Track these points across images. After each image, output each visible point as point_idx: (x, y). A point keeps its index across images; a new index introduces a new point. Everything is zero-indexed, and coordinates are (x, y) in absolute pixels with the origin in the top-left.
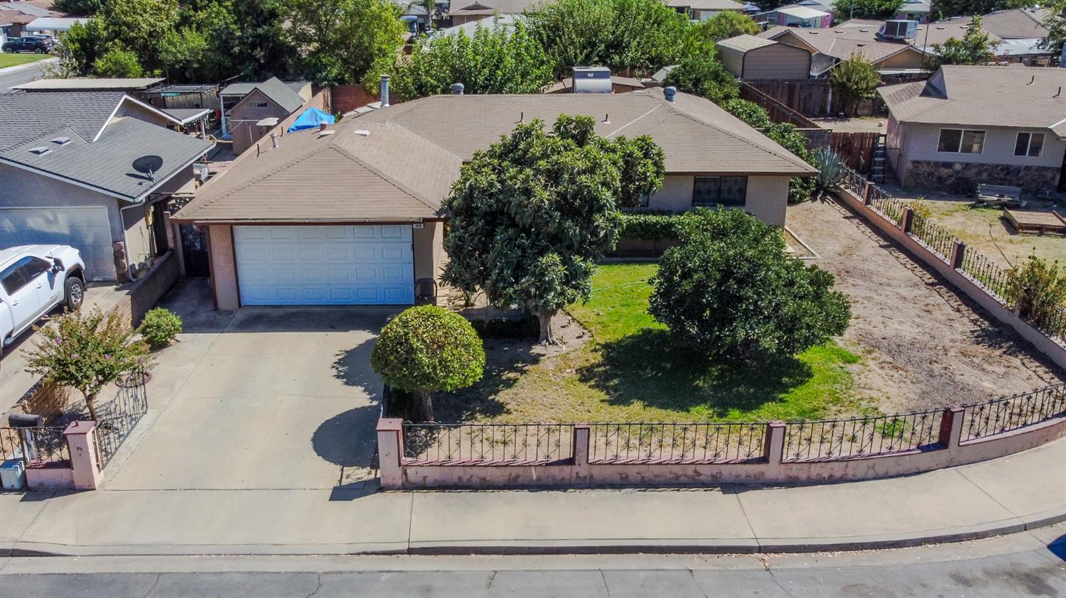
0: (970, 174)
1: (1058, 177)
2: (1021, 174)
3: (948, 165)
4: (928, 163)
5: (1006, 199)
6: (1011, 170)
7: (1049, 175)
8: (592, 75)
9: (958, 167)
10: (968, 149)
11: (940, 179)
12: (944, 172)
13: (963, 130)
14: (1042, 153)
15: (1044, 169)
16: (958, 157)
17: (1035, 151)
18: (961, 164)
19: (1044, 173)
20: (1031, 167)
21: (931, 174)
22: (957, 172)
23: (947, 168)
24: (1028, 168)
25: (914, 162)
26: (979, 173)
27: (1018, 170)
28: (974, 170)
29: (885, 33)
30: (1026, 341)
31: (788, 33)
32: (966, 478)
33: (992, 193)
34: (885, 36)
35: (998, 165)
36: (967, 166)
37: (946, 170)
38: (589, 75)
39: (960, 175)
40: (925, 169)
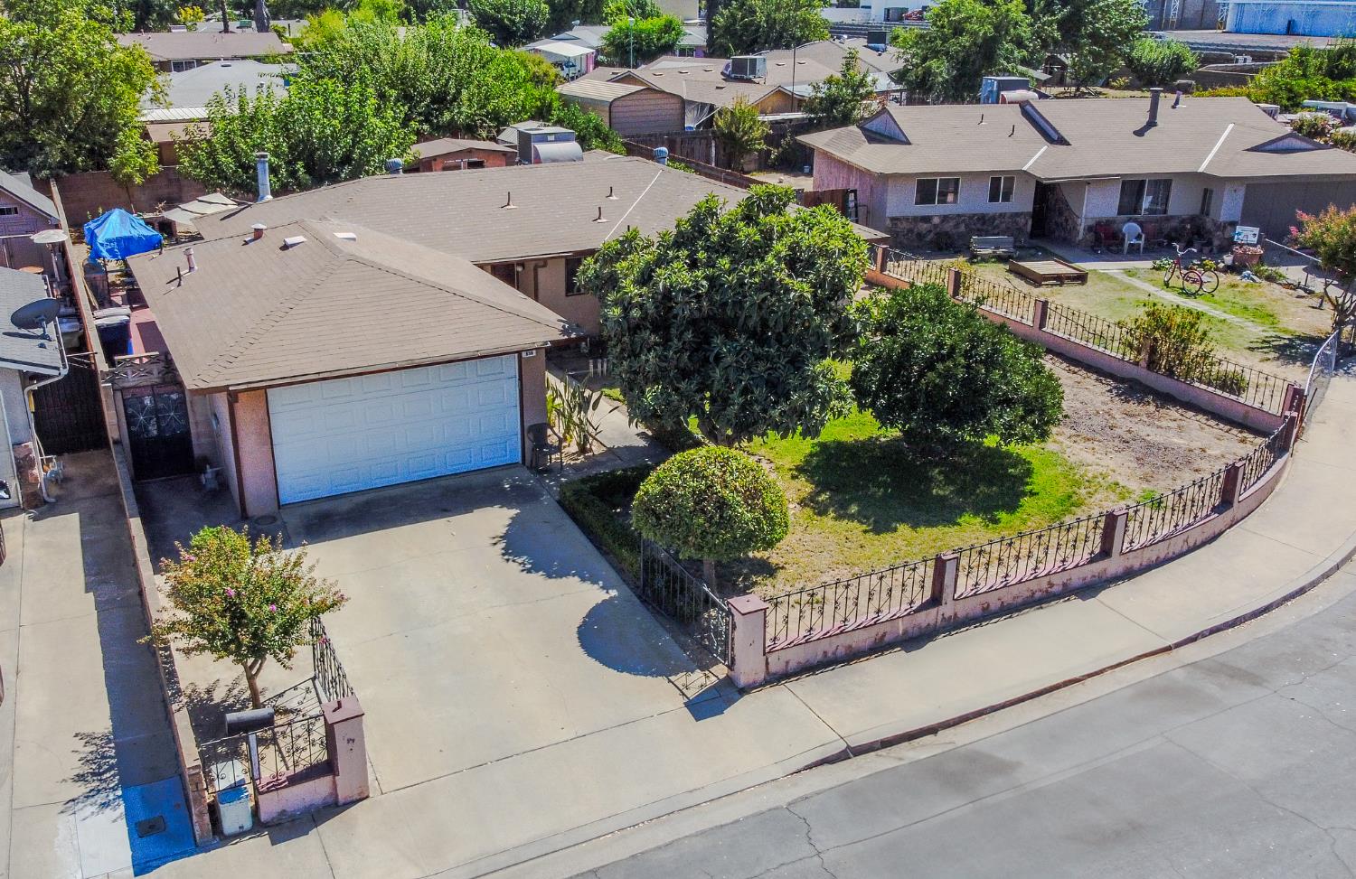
0: (948, 227)
1: (1030, 223)
2: (997, 222)
3: (927, 219)
4: (907, 219)
5: (1000, 251)
6: (987, 218)
7: (1021, 221)
8: (552, 138)
9: (936, 220)
10: (943, 201)
11: (920, 236)
12: (924, 227)
13: (938, 178)
14: (1013, 198)
15: (1017, 215)
16: (935, 210)
17: (1006, 198)
18: (940, 216)
19: (1018, 219)
20: (1005, 213)
21: (910, 231)
22: (936, 226)
23: (926, 222)
24: (1002, 215)
25: (893, 219)
26: (957, 226)
27: (994, 218)
28: (952, 223)
29: (733, 71)
30: (1163, 393)
31: (630, 75)
32: (1255, 533)
33: (986, 244)
34: (733, 76)
35: (974, 215)
36: (945, 218)
37: (925, 225)
38: (550, 138)
39: (938, 229)
40: (904, 226)
